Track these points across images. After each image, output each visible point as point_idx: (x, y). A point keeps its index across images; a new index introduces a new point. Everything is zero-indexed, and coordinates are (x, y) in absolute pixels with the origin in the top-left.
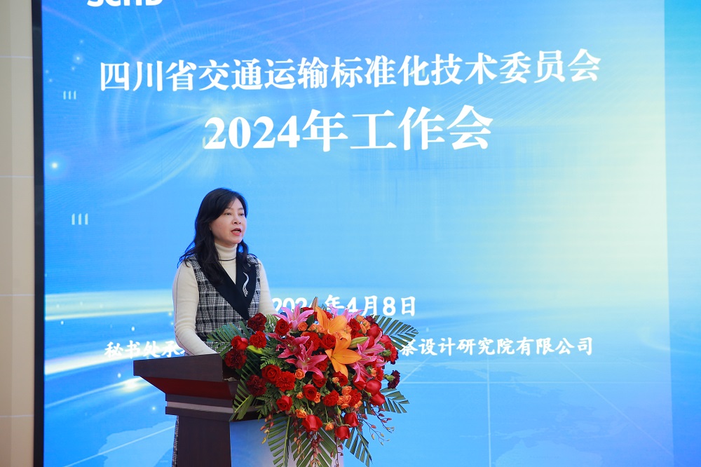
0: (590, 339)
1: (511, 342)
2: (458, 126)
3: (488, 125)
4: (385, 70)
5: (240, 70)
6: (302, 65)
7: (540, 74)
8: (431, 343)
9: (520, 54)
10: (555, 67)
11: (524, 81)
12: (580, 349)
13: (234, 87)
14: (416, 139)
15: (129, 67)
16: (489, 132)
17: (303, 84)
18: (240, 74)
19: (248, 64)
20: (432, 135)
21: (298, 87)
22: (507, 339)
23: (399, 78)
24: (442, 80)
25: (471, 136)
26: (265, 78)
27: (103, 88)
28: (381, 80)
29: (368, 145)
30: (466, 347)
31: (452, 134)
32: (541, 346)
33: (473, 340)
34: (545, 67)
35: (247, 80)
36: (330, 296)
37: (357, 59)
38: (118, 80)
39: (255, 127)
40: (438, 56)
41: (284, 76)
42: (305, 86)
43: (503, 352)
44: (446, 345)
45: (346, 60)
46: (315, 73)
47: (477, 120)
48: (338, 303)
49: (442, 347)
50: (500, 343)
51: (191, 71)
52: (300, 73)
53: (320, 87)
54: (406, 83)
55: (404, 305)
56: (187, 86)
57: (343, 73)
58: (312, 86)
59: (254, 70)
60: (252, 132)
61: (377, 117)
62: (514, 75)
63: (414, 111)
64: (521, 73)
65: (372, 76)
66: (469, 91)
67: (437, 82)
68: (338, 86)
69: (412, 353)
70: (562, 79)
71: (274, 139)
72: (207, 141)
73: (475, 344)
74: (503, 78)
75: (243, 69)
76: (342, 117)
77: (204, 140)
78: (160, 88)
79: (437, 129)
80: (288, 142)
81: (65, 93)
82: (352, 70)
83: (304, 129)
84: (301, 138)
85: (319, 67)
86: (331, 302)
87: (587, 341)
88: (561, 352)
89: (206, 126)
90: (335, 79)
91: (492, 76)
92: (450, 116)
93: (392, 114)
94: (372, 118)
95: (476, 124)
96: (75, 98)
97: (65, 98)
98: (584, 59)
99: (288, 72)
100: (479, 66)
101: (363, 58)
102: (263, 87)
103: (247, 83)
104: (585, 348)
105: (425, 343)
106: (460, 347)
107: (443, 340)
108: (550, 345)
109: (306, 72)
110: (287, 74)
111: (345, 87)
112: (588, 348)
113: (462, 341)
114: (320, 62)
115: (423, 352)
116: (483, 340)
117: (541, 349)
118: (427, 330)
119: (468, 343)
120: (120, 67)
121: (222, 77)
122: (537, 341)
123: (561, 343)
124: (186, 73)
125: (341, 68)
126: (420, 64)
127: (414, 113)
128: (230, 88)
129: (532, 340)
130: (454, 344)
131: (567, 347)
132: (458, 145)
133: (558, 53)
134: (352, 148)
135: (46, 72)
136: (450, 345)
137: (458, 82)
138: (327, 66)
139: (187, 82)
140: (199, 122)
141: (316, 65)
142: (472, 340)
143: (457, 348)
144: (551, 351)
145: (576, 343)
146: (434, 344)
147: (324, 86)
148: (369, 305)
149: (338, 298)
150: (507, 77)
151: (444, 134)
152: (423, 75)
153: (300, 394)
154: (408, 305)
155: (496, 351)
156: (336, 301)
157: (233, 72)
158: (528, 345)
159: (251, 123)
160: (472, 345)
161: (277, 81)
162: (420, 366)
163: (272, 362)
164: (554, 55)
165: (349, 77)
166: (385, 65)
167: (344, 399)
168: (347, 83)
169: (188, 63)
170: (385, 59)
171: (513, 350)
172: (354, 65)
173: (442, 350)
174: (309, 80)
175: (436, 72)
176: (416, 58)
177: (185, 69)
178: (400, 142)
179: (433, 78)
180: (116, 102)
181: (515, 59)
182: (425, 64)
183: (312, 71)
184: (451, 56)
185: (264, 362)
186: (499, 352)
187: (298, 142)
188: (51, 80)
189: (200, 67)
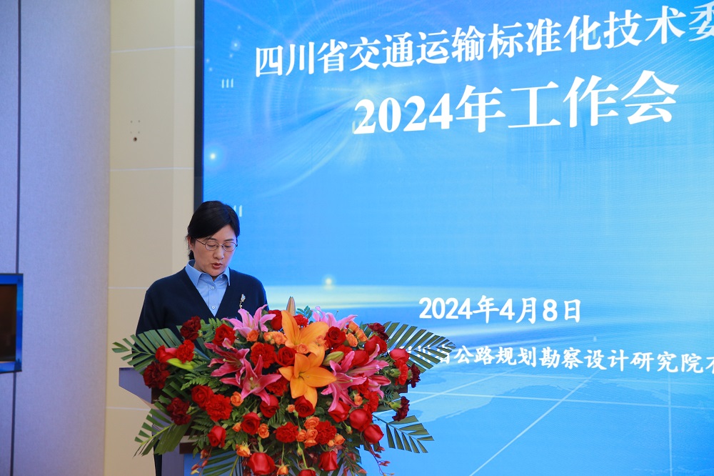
1: (699, 358)
2: (634, 96)
3: (672, 92)
4: (549, 35)
5: (391, 46)
6: (457, 36)
8: (599, 355)
13: (385, 65)
14: (584, 113)
15: (283, 50)
16: (674, 102)
17: (457, 56)
18: (392, 51)
19: (399, 38)
20: (602, 108)
21: (452, 61)
22: (693, 354)
23: (565, 43)
24: (616, 42)
25: (651, 107)
26: (417, 53)
27: (258, 74)
28: (544, 47)
29: (529, 124)
30: (641, 362)
31: (627, 106)
33: (651, 354)
35: (398, 56)
36: (484, 297)
37: (518, 25)
38: (272, 65)
39: (406, 108)
40: (612, 14)
41: (437, 49)
42: (460, 60)
44: (617, 359)
45: (504, 27)
46: (470, 45)
47: (658, 87)
48: (492, 304)
49: (613, 361)
50: (685, 358)
51: (342, 51)
52: (454, 45)
53: (476, 59)
54: (573, 49)
55: (567, 310)
56: (338, 67)
57: (501, 42)
58: (467, 59)
59: (406, 45)
60: (402, 113)
61: (538, 91)
62: (707, 30)
63: (583, 80)
65: (535, 42)
67: (611, 45)
68: (495, 56)
69: (576, 366)
71: (426, 120)
72: (357, 126)
73: (653, 359)
75: (395, 44)
76: (500, 92)
77: (354, 124)
78: (311, 71)
79: (610, 100)
80: (440, 123)
81: (223, 82)
82: (512, 38)
83: (457, 108)
84: (454, 118)
85: (475, 36)
86: (484, 303)
89: (356, 109)
90: (493, 49)
91: (678, 33)
92: (626, 84)
93: (556, 86)
94: (533, 92)
95: (658, 93)
96: (232, 86)
97: (223, 87)
99: (441, 45)
100: (662, 22)
101: (524, 23)
102: (415, 63)
103: (398, 60)
105: (592, 355)
106: (636, 361)
107: (614, 352)
109: (461, 43)
110: (441, 48)
111: (503, 57)
113: (637, 355)
114: (476, 31)
115: (589, 365)
116: (663, 354)
118: (595, 339)
119: (644, 357)
120: (274, 51)
121: (373, 55)
124: (337, 53)
125: (499, 36)
126: (590, 24)
127: (583, 83)
128: (381, 67)
130: (627, 358)
132: (634, 119)
134: (510, 127)
135: (207, 61)
136: (622, 358)
137: (636, 43)
138: (484, 35)
139: (338, 62)
140: (349, 105)
141: (472, 35)
142: (649, 354)
143: (631, 363)
146: (603, 356)
147: (480, 57)
148: (527, 308)
149: (492, 299)
150: (698, 33)
151: (618, 106)
152: (594, 38)
153: (238, 425)
154: (572, 309)
155: (680, 368)
156: (491, 302)
157: (384, 49)
159: (402, 103)
160: (649, 359)
161: (430, 56)
162: (585, 381)
163: (201, 381)
165: (508, 45)
166: (549, 29)
167: (308, 434)
168: (505, 53)
169: (339, 42)
170: (549, 22)
171: (702, 368)
172: (513, 32)
173: (612, 365)
174: (464, 53)
175: (610, 33)
176: (586, 18)
178: (565, 117)
179: (606, 40)
182: (596, 25)
183: (468, 42)
184: (628, 12)
185: (188, 381)
186: (683, 370)
187: (450, 122)
188: (211, 69)
189: (351, 46)
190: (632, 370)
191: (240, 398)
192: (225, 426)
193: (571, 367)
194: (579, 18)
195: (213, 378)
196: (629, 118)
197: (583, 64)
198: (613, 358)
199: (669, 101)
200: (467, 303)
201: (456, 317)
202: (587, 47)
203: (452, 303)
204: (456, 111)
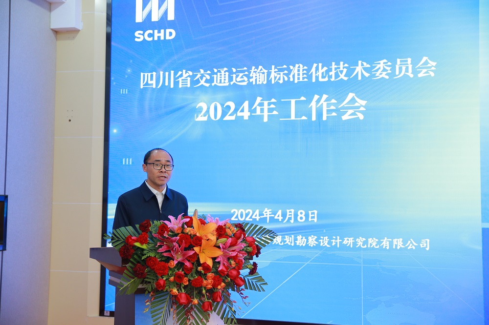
0: (428, 240)
1: (377, 240)
2: (345, 106)
3: (364, 105)
4: (301, 73)
6: (252, 71)
7: (397, 73)
8: (327, 239)
9: (385, 61)
10: (407, 69)
11: (387, 77)
12: (422, 246)
13: (213, 84)
14: (319, 114)
16: (365, 109)
20: (329, 111)
21: (250, 84)
22: (374, 238)
26: (231, 79)
32: (396, 244)
34: (400, 69)
35: (221, 80)
36: (266, 209)
37: (285, 66)
38: (150, 82)
41: (242, 77)
42: (254, 83)
43: (371, 247)
48: (271, 213)
51: (189, 76)
52: (251, 75)
53: (263, 83)
54: (314, 80)
55: (310, 216)
56: (187, 85)
57: (276, 75)
58: (258, 83)
59: (225, 75)
60: (223, 110)
61: (296, 101)
62: (381, 74)
63: (319, 97)
64: (386, 73)
65: (294, 76)
66: (352, 84)
67: (333, 79)
68: (273, 82)
69: (315, 245)
70: (412, 76)
72: (197, 117)
74: (374, 76)
75: (219, 74)
76: (276, 101)
77: (196, 115)
78: (172, 86)
79: (333, 107)
80: (243, 116)
81: (121, 90)
82: (282, 73)
84: (251, 114)
85: (262, 71)
86: (266, 212)
87: (426, 241)
88: (409, 248)
89: (197, 108)
91: (367, 75)
92: (341, 100)
93: (305, 99)
94: (293, 101)
95: (357, 104)
96: (127, 93)
98: (426, 63)
99: (244, 75)
100: (359, 69)
102: (230, 84)
103: (220, 82)
104: (425, 246)
105: (323, 239)
106: (345, 242)
107: (334, 237)
108: (402, 243)
109: (254, 75)
110: (244, 77)
111: (277, 83)
112: (427, 245)
113: (346, 239)
114: (263, 69)
115: (321, 244)
117: (396, 246)
118: (325, 231)
121: (207, 79)
122: (394, 240)
123: (409, 242)
124: (187, 77)
125: (275, 72)
126: (322, 68)
128: (211, 85)
129: (391, 240)
131: (413, 245)
132: (345, 117)
133: (409, 60)
134: (281, 119)
135: (112, 78)
136: (338, 241)
137: (346, 79)
139: (187, 82)
140: (193, 105)
141: (260, 71)
144: (403, 247)
145: (419, 242)
147: (265, 83)
148: (289, 215)
149: (270, 210)
150: (377, 75)
152: (324, 75)
154: (313, 215)
155: (367, 245)
156: (270, 212)
158: (388, 242)
159: (222, 105)
160: (352, 241)
161: (238, 81)
164: (407, 61)
165: (280, 77)
166: (301, 70)
167: (208, 282)
170: (301, 66)
173: (333, 244)
174: (256, 80)
175: (333, 73)
176: (320, 65)
177: (186, 74)
178: (309, 116)
179: (330, 77)
180: (148, 95)
181: (381, 64)
182: (325, 68)
186: (369, 246)
190: (343, 247)
191: (174, 263)
192: (164, 279)
193: (312, 246)
194: (317, 65)
195: (158, 253)
196: (342, 117)
197: (318, 88)
198: (334, 241)
199: (362, 109)
200: (257, 212)
201: (251, 220)
202: (321, 79)
203: (249, 212)
204: (252, 110)
